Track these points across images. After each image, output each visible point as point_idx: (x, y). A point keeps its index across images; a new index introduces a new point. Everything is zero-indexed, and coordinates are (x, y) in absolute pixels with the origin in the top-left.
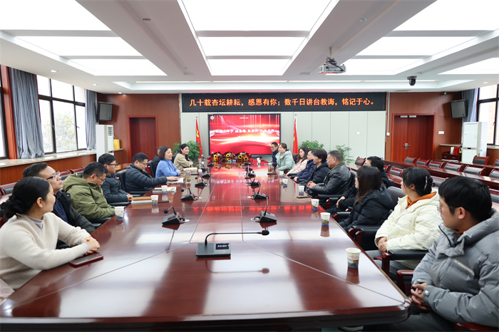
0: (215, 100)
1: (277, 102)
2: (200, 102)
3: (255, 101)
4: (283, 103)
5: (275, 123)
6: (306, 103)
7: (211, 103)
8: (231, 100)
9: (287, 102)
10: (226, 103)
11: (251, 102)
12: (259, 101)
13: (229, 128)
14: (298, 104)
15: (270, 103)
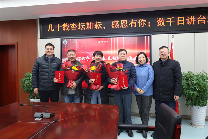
0: (74, 24)
1: (147, 23)
2: (58, 27)
3: (120, 24)
4: (154, 23)
5: (143, 48)
6: (186, 22)
7: (70, 28)
8: (92, 24)
9: (160, 22)
10: (86, 27)
11: (115, 24)
12: (124, 22)
13: (85, 55)
14: (174, 24)
15: (138, 24)
